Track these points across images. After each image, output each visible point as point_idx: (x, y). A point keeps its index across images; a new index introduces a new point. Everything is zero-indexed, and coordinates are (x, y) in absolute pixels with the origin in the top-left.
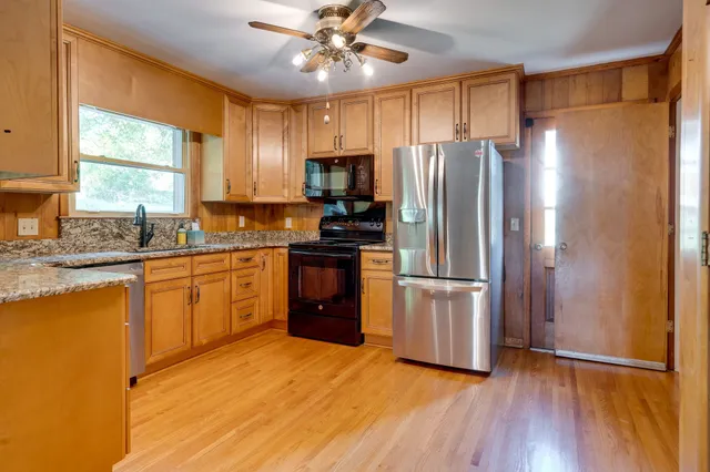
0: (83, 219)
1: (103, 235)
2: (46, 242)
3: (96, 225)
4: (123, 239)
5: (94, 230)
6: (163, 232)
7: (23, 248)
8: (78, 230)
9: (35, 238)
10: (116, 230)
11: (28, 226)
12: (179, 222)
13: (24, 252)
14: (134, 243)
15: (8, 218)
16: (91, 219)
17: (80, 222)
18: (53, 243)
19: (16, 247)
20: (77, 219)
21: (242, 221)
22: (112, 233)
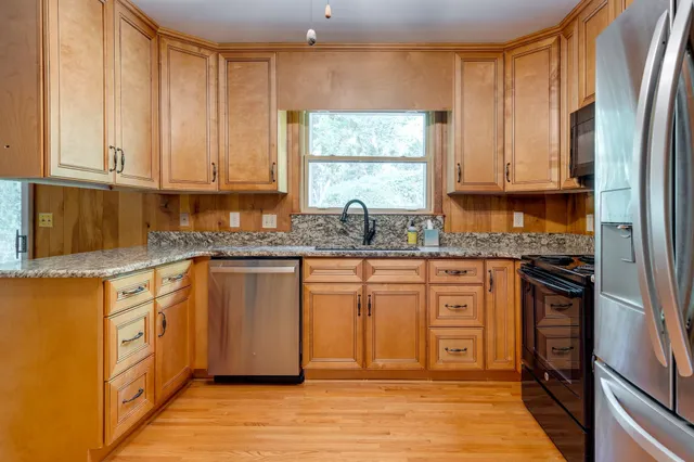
0: (309, 215)
1: (327, 230)
2: (280, 234)
3: (321, 221)
4: (348, 235)
5: (319, 225)
6: (392, 229)
7: (264, 238)
8: (305, 225)
9: (273, 231)
10: (339, 227)
11: (269, 220)
12: (414, 218)
13: (265, 241)
14: (359, 240)
15: (256, 214)
16: (315, 215)
17: (307, 218)
18: (285, 235)
19: (259, 237)
20: (304, 215)
21: (519, 219)
22: (335, 228)
